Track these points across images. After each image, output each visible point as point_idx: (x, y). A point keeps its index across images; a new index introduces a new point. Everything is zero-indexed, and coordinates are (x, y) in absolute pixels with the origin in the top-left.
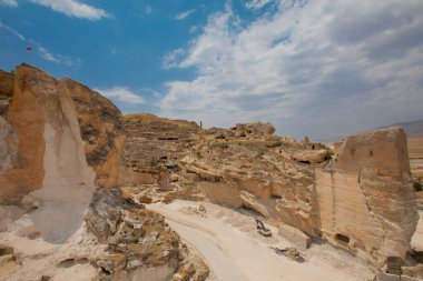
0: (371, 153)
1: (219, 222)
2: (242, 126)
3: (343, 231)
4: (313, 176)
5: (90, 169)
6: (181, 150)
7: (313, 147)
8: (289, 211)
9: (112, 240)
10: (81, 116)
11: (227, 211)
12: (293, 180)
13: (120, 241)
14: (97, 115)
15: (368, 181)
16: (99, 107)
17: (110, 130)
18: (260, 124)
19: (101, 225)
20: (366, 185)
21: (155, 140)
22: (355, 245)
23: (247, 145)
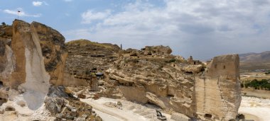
0: (224, 67)
2: (150, 48)
3: (208, 112)
4: (194, 81)
5: (47, 73)
6: (106, 64)
7: (195, 63)
8: (178, 104)
9: (59, 115)
10: (42, 42)
12: (181, 84)
13: (63, 117)
14: (50, 41)
15: (222, 83)
16: (51, 36)
17: (58, 50)
18: (162, 47)
19: (53, 107)
20: (221, 85)
21: (88, 57)
22: (214, 118)
23: (152, 61)
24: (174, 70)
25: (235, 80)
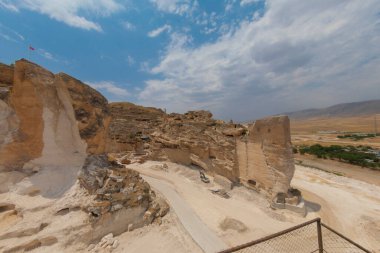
0: (269, 131)
1: (176, 175)
2: (192, 113)
3: (252, 178)
4: (235, 144)
5: (83, 141)
6: (151, 128)
7: (235, 127)
9: (100, 191)
10: (75, 103)
11: (182, 167)
12: (223, 147)
13: (106, 192)
14: (88, 102)
15: (268, 148)
16: (90, 97)
17: (99, 113)
18: (203, 111)
19: (91, 181)
20: (266, 150)
21: (133, 121)
22: (259, 187)
23: (194, 125)
24: (215, 133)
25: (285, 146)
